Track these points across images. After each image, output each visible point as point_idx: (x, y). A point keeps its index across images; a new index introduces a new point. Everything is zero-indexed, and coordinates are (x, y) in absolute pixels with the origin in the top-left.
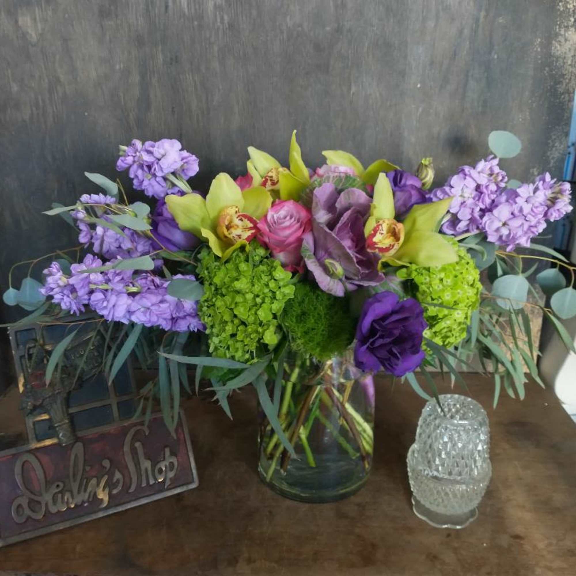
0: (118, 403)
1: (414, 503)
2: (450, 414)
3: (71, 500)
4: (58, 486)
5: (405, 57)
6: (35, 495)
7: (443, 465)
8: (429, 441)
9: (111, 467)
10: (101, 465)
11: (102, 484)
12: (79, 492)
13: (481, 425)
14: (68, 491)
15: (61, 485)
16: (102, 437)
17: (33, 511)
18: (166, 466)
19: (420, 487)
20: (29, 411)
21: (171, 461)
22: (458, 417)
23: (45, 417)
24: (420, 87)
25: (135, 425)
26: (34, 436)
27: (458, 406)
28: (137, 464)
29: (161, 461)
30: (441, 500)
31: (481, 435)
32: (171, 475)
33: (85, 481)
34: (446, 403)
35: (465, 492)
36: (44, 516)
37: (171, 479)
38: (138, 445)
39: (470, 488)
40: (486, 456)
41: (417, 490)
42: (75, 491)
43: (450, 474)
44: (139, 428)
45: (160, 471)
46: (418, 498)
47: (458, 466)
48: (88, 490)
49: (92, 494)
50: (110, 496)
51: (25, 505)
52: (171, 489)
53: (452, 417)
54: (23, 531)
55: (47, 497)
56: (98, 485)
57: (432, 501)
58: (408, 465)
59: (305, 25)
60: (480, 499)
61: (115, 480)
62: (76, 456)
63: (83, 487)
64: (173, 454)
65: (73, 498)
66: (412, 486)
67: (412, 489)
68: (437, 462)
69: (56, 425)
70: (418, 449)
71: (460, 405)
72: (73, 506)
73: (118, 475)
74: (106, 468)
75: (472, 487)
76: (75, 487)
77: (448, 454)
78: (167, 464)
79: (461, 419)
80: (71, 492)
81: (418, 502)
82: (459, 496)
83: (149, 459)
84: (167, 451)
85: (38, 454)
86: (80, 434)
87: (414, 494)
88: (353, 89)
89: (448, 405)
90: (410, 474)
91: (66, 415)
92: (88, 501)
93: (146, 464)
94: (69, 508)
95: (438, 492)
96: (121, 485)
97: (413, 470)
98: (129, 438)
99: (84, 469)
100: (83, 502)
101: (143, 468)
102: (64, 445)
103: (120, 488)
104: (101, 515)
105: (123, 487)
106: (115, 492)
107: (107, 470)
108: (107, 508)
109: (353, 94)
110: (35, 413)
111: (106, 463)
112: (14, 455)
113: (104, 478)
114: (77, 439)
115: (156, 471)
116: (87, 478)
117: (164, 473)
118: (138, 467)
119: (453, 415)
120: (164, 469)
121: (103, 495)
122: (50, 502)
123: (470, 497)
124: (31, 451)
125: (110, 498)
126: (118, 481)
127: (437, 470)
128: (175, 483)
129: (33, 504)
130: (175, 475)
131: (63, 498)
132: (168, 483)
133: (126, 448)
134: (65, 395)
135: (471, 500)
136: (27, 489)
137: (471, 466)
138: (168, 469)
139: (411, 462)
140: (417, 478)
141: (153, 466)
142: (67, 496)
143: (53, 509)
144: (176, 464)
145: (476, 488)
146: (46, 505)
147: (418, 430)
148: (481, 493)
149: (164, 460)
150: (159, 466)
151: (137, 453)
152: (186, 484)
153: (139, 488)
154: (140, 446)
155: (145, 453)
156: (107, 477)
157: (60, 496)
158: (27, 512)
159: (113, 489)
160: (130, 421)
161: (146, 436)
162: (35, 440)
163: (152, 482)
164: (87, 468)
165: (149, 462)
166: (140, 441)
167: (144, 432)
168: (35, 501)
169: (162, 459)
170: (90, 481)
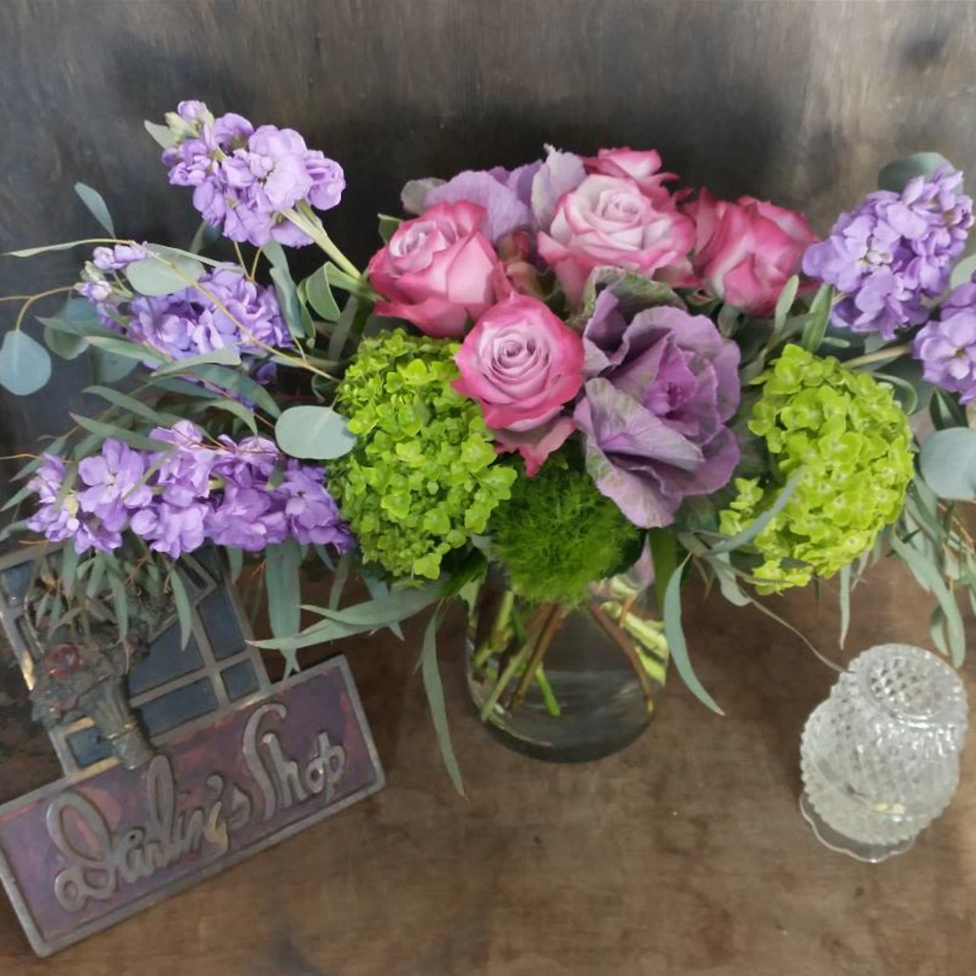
0: (221, 673)
3: (159, 856)
4: (133, 837)
6: (93, 859)
9: (224, 787)
10: (206, 785)
11: (213, 819)
12: (171, 841)
14: (153, 842)
16: (201, 737)
17: (95, 887)
18: (324, 766)
20: (54, 721)
21: (333, 754)
23: (87, 722)
25: (258, 705)
26: (73, 761)
28: (270, 771)
29: (314, 758)
32: (335, 778)
33: (181, 819)
36: (117, 889)
37: (336, 786)
38: (269, 739)
42: (165, 840)
44: (266, 708)
45: (315, 775)
48: (189, 833)
49: (197, 839)
50: (230, 835)
51: (78, 879)
52: (336, 802)
54: (84, 920)
56: (205, 819)
61: (234, 806)
62: (157, 781)
63: (178, 831)
64: (335, 741)
65: (162, 851)
69: (111, 737)
73: (239, 798)
74: (213, 789)
76: (163, 833)
78: (327, 762)
80: (158, 842)
83: (293, 759)
84: (324, 739)
85: (86, 790)
86: (157, 741)
91: (126, 714)
92: (191, 851)
93: (289, 769)
94: (158, 869)
96: (246, 813)
98: (250, 730)
99: (175, 800)
100: (183, 854)
101: (283, 778)
102: (132, 767)
103: (245, 818)
104: (218, 868)
105: (251, 815)
106: (237, 826)
107: (219, 792)
108: (226, 856)
110: (65, 721)
111: (216, 781)
112: (40, 801)
113: (215, 807)
114: (156, 751)
115: (308, 777)
116: (183, 814)
117: (321, 780)
118: (274, 775)
120: (321, 772)
121: (218, 836)
122: (123, 868)
124: (70, 789)
125: (229, 838)
126: (240, 808)
128: (344, 788)
129: (90, 877)
130: (343, 776)
131: (143, 854)
132: (330, 793)
133: (248, 749)
134: (118, 680)
136: (78, 853)
138: (329, 769)
141: (301, 772)
142: (150, 849)
143: (130, 877)
144: (341, 757)
146: (117, 872)
149: (319, 756)
150: (311, 767)
151: (269, 753)
152: (364, 787)
153: (281, 810)
154: (272, 740)
155: (283, 750)
156: (219, 805)
157: (138, 852)
158: (84, 891)
159: (234, 822)
160: (250, 702)
161: (282, 720)
162: (75, 769)
163: (302, 795)
164: (182, 797)
165: (294, 764)
166: (271, 732)
167: (277, 713)
168: (94, 870)
169: (316, 755)
170: (191, 817)
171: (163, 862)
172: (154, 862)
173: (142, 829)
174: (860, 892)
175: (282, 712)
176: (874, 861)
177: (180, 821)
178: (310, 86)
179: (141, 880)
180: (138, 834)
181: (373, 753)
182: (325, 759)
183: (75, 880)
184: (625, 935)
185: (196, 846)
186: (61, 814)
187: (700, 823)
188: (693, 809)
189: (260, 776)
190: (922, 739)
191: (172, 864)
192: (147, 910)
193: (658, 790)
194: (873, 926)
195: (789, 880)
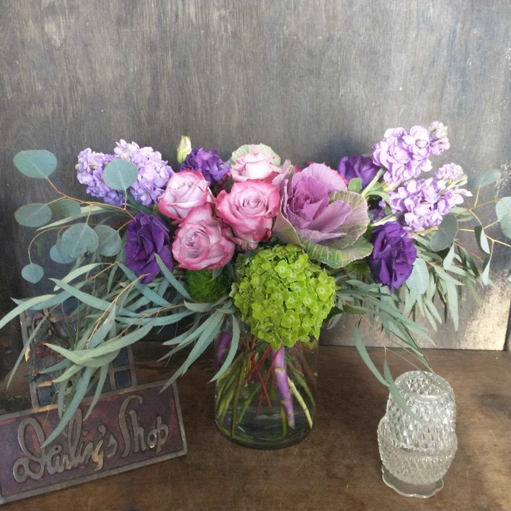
0: (115, 374)
1: (383, 472)
2: (419, 390)
3: (68, 462)
4: (57, 449)
5: (389, 63)
6: (35, 456)
7: (410, 436)
8: (398, 414)
9: (106, 433)
10: (98, 430)
11: (98, 448)
12: (75, 456)
13: (447, 400)
14: (66, 454)
15: (60, 448)
16: (100, 404)
17: (33, 472)
18: (157, 434)
19: (388, 457)
20: (33, 378)
21: (162, 429)
22: (426, 392)
23: (47, 384)
24: (402, 90)
25: (130, 394)
26: (37, 401)
27: (427, 382)
28: (131, 431)
29: (153, 429)
30: (407, 471)
31: (447, 410)
32: (162, 442)
33: (82, 445)
34: (416, 379)
35: (431, 464)
36: (43, 477)
37: (161, 446)
38: (132, 412)
39: (435, 460)
40: (452, 430)
41: (386, 460)
42: (72, 455)
43: (417, 445)
44: (133, 397)
45: (152, 437)
46: (387, 468)
47: (424, 438)
48: (85, 453)
49: (88, 457)
50: (105, 460)
51: (26, 466)
52: (161, 456)
53: (421, 393)
56: (94, 449)
57: (400, 471)
58: (378, 436)
59: (300, 34)
60: (445, 471)
61: (109, 445)
62: (75, 421)
63: (80, 451)
64: (165, 422)
65: (70, 460)
66: (381, 456)
67: (382, 459)
68: (405, 434)
69: (57, 392)
70: (388, 421)
71: (429, 382)
72: (69, 468)
73: (112, 441)
74: (101, 433)
75: (437, 459)
76: (72, 451)
77: (415, 426)
78: (159, 432)
79: (429, 394)
80: (69, 455)
81: (387, 471)
82: (425, 467)
83: (142, 426)
84: (159, 420)
85: (40, 419)
87: (383, 463)
88: (342, 92)
89: (417, 381)
90: (380, 444)
92: (84, 464)
93: (140, 431)
94: (66, 470)
95: (405, 462)
96: (115, 449)
97: (383, 441)
98: (124, 406)
99: (81, 434)
100: (79, 465)
101: (136, 434)
103: (114, 453)
104: (95, 477)
105: (117, 451)
106: (109, 456)
107: (103, 434)
108: (101, 471)
109: (342, 95)
110: (38, 380)
111: (102, 429)
112: (18, 419)
113: (100, 442)
115: (149, 438)
117: (155, 441)
118: (132, 433)
119: (422, 390)
120: (156, 436)
121: (98, 459)
122: (49, 463)
123: (435, 469)
124: (33, 416)
125: (104, 462)
126: (112, 446)
127: (405, 442)
128: (166, 449)
129: (33, 465)
130: (165, 443)
131: (61, 460)
132: (159, 449)
133: (121, 416)
135: (437, 472)
136: (29, 451)
137: (437, 440)
138: (160, 436)
139: (381, 433)
140: (385, 448)
141: (146, 433)
142: (65, 458)
143: (51, 470)
144: (167, 433)
145: (441, 460)
146: (45, 466)
147: (389, 403)
148: (446, 466)
149: (156, 428)
150: (150, 434)
151: (131, 420)
152: (176, 451)
153: (132, 453)
154: (134, 414)
155: (139, 421)
156: (102, 441)
157: (58, 458)
158: (28, 472)
159: (108, 453)
160: (126, 391)
161: (140, 405)
162: (37, 406)
163: (144, 448)
164: (85, 433)
165: (142, 429)
166: (134, 409)
167: (138, 400)
168: (35, 462)
169: (154, 427)
170: (87, 445)
173: (62, 446)
175: (141, 400)
179: (56, 474)
181: (183, 433)
182: (158, 430)
183: (24, 465)
185: (87, 462)
186: (26, 427)
187: (349, 467)
189: (125, 432)
191: (73, 469)
193: (328, 455)
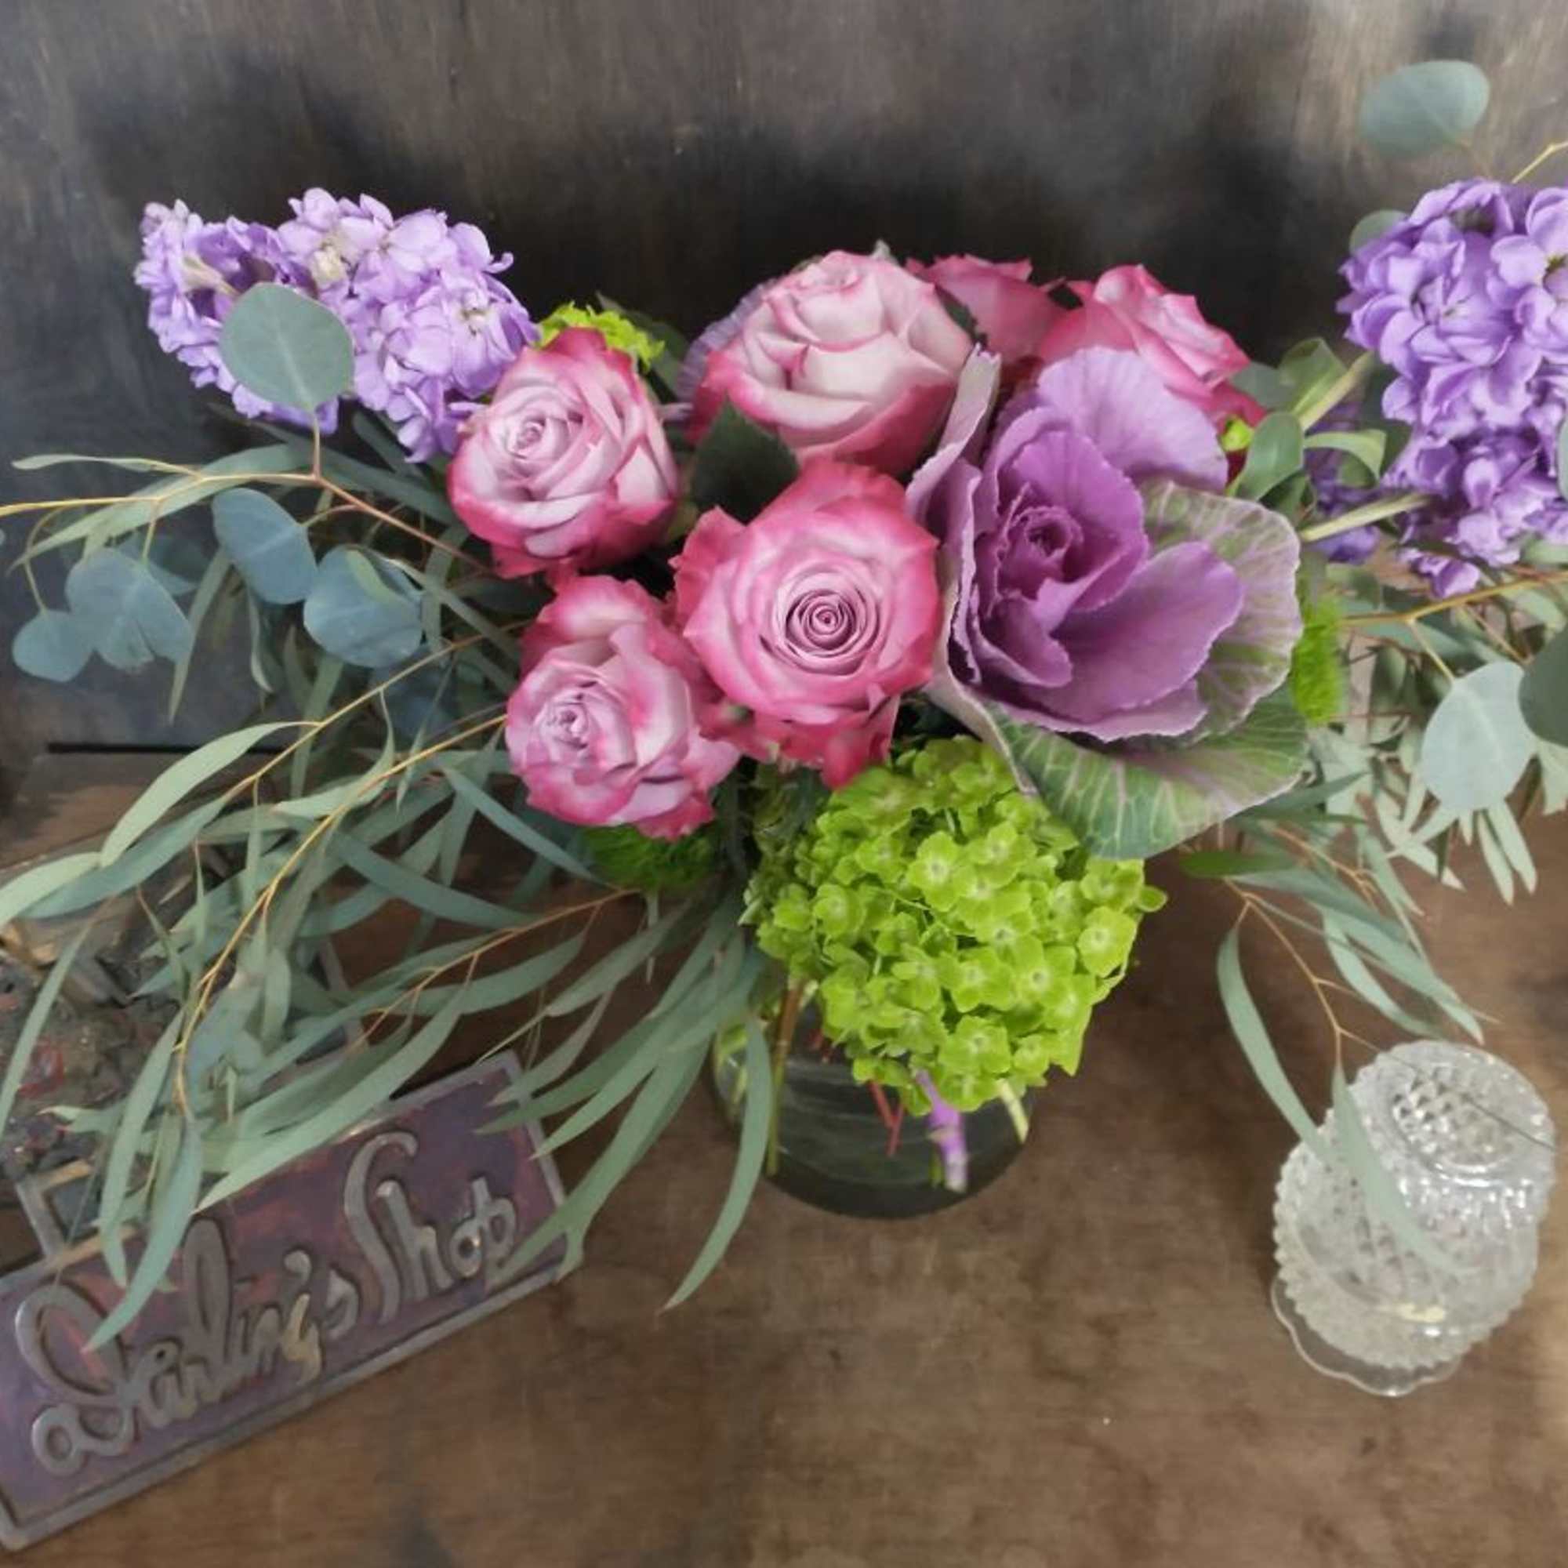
3: (206, 1384)
4: (161, 1355)
6: (94, 1391)
9: (314, 1270)
10: (283, 1268)
11: (296, 1321)
12: (226, 1359)
14: (195, 1361)
15: (170, 1347)
16: (274, 1187)
17: (99, 1437)
18: (481, 1232)
20: (23, 1167)
21: (494, 1213)
23: (80, 1167)
25: (369, 1135)
26: (57, 1232)
28: (390, 1245)
29: (464, 1221)
32: (500, 1250)
33: (241, 1324)
36: (137, 1438)
38: (387, 1190)
42: (215, 1355)
44: (382, 1140)
45: (466, 1247)
48: (257, 1344)
49: (269, 1353)
50: (324, 1346)
51: (71, 1425)
54: (81, 1489)
55: (134, 1391)
56: (283, 1325)
61: (331, 1301)
62: (200, 1262)
63: (237, 1342)
64: (499, 1191)
65: (210, 1376)
72: (215, 1398)
73: (339, 1287)
74: (297, 1275)
76: (212, 1348)
78: (486, 1225)
80: (203, 1361)
83: (430, 1222)
84: (480, 1187)
85: (79, 1281)
92: (260, 1376)
93: (422, 1239)
94: (204, 1406)
96: (351, 1311)
98: (356, 1176)
99: (232, 1294)
100: (246, 1381)
101: (413, 1254)
103: (349, 1320)
104: (306, 1401)
105: (359, 1314)
106: (335, 1333)
107: (305, 1279)
108: (318, 1381)
110: (44, 1165)
111: (300, 1261)
113: (299, 1301)
115: (454, 1251)
116: (245, 1314)
117: (477, 1254)
118: (397, 1250)
120: (476, 1242)
121: (304, 1351)
122: (146, 1405)
124: (54, 1279)
125: (323, 1353)
126: (342, 1303)
129: (94, 1418)
131: (180, 1382)
132: (492, 1276)
133: (353, 1206)
136: (68, 1381)
138: (489, 1238)
141: (444, 1239)
142: (192, 1373)
143: (158, 1419)
144: (510, 1217)
146: (136, 1411)
149: (473, 1216)
150: (459, 1235)
151: (388, 1214)
152: (549, 1265)
153: (407, 1307)
154: (394, 1191)
155: (413, 1209)
156: (305, 1298)
157: (171, 1380)
158: (81, 1442)
159: (333, 1326)
160: (356, 1130)
161: (411, 1160)
162: (62, 1246)
163: (444, 1281)
164: (243, 1288)
165: (430, 1231)
166: (392, 1178)
167: (402, 1148)
168: (96, 1408)
169: (467, 1214)
170: (258, 1319)
171: (213, 1396)
172: (198, 1395)
173: (177, 1341)
174: (1369, 1446)
175: (410, 1144)
176: (1392, 1393)
177: (239, 1327)
178: (453, 81)
179: (175, 1424)
180: (171, 1350)
182: (482, 1221)
183: (65, 1424)
184: (978, 1518)
185: (267, 1369)
186: (40, 1316)
187: (1105, 1327)
188: (1092, 1304)
189: (374, 1250)
190: (1478, 1204)
191: (226, 1398)
192: (187, 1472)
193: (1035, 1273)
194: (1389, 1504)
195: (1252, 1424)
